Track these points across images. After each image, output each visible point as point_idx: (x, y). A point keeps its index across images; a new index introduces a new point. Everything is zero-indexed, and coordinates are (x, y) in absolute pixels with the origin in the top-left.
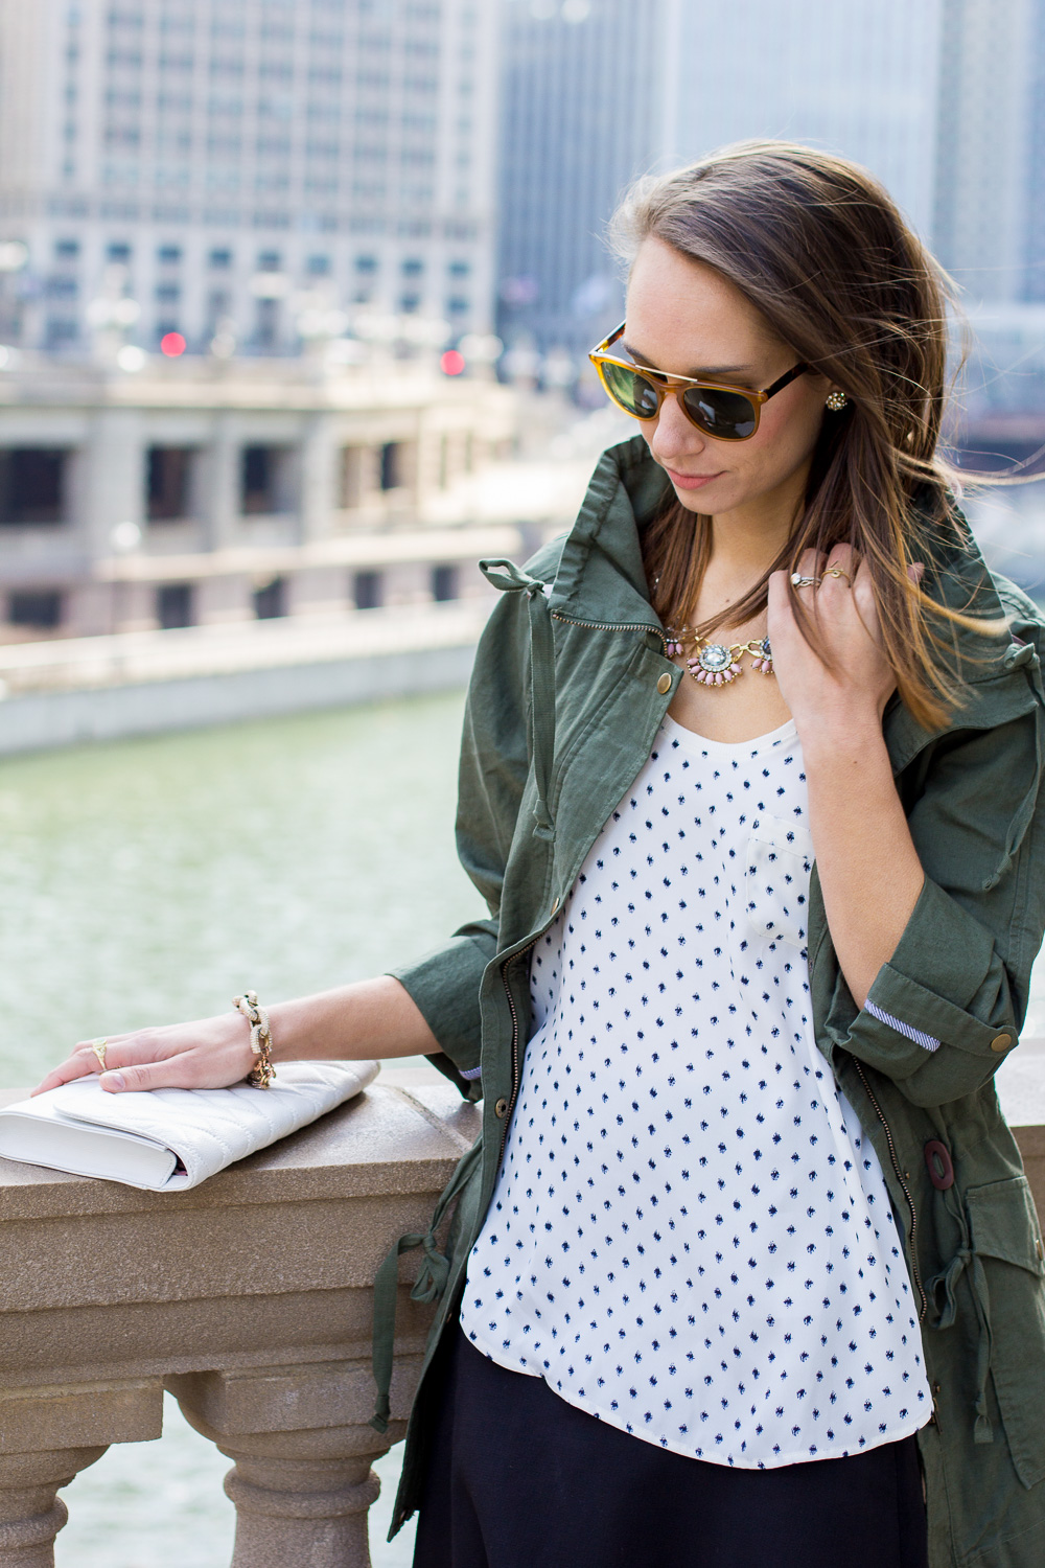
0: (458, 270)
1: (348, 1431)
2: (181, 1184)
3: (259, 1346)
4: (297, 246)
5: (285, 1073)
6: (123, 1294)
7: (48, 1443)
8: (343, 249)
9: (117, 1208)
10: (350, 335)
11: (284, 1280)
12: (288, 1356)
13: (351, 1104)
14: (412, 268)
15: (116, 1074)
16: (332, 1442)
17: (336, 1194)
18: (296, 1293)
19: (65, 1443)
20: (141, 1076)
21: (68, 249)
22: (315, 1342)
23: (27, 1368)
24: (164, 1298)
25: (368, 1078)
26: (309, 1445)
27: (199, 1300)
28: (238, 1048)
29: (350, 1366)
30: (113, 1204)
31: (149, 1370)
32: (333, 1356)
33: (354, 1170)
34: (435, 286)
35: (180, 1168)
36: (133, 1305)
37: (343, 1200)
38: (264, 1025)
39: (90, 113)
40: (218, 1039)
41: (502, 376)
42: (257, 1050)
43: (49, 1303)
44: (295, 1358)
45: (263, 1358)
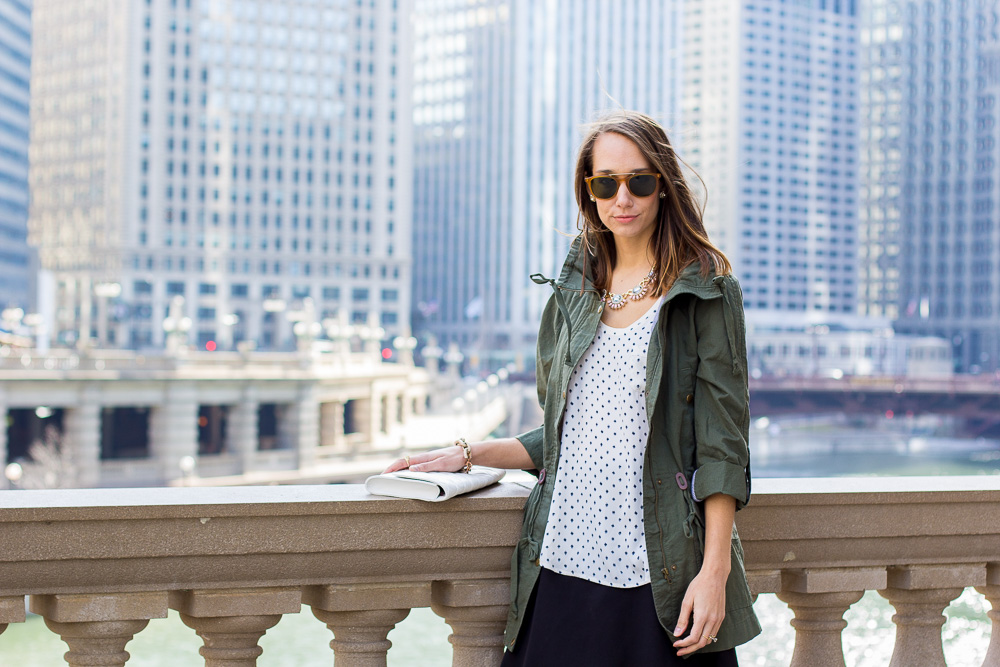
0: (388, 295)
1: (499, 608)
2: (442, 499)
3: (467, 571)
4: (286, 283)
5: (476, 469)
6: (419, 545)
7: (389, 606)
8: (317, 283)
9: (417, 510)
10: (325, 337)
11: (477, 542)
12: (478, 575)
13: (495, 484)
14: (360, 295)
15: (415, 466)
16: (492, 612)
17: (496, 508)
18: (482, 547)
19: (395, 607)
20: (424, 466)
21: (143, 287)
22: (487, 570)
23: (382, 575)
24: (434, 547)
25: (501, 476)
26: (484, 613)
27: (446, 548)
28: (459, 456)
29: (500, 581)
30: (416, 508)
31: (427, 579)
32: (494, 576)
33: (502, 499)
34: (375, 306)
35: (442, 492)
36: (422, 549)
37: (499, 511)
38: (469, 448)
39: (157, 202)
40: (452, 453)
41: (419, 362)
42: (466, 457)
43: (393, 547)
44: (480, 577)
45: (468, 575)
